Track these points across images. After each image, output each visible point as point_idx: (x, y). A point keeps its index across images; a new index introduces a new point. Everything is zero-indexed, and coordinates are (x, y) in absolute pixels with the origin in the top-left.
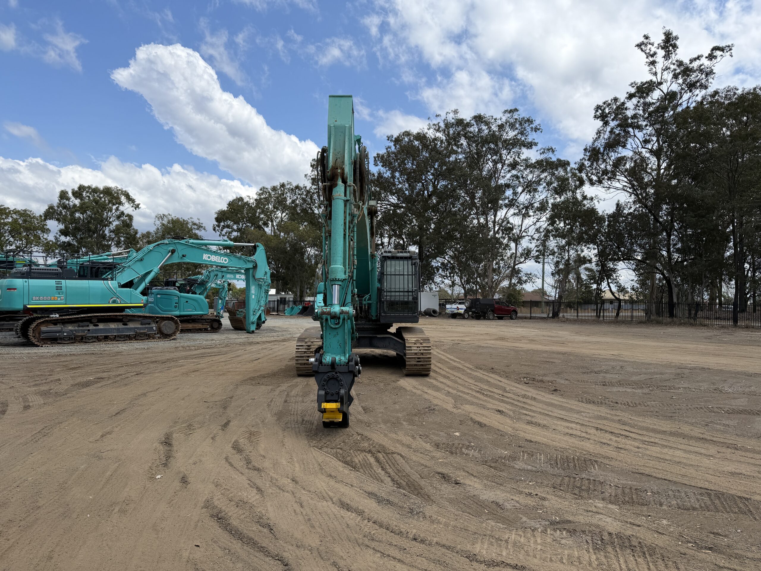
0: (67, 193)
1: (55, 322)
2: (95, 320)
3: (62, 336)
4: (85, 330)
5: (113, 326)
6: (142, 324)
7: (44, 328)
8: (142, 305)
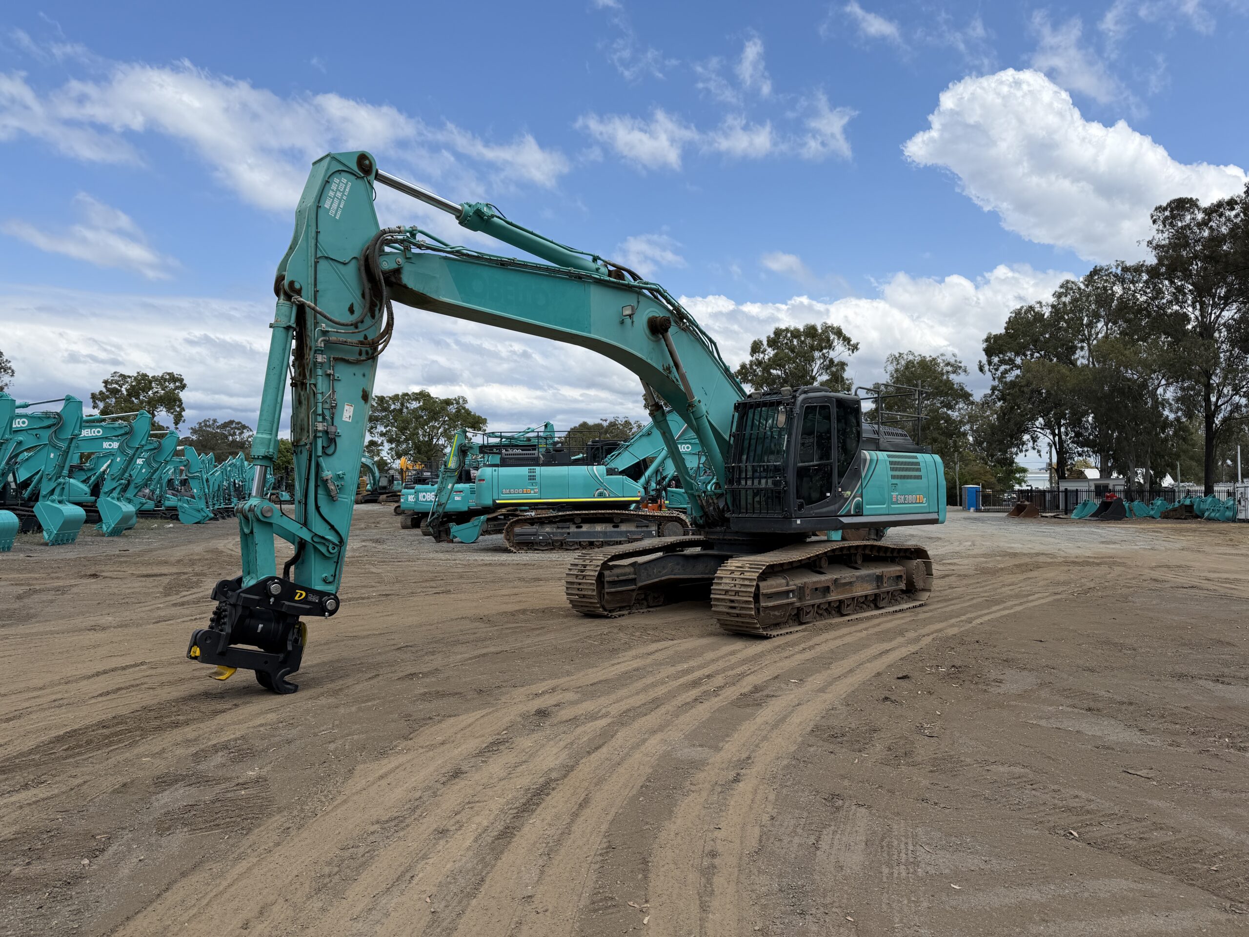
0: (761, 342)
1: (532, 521)
2: (578, 520)
3: (537, 540)
4: (564, 533)
5: (599, 528)
6: (637, 527)
7: (517, 530)
8: (639, 499)
